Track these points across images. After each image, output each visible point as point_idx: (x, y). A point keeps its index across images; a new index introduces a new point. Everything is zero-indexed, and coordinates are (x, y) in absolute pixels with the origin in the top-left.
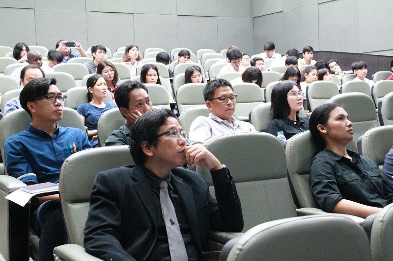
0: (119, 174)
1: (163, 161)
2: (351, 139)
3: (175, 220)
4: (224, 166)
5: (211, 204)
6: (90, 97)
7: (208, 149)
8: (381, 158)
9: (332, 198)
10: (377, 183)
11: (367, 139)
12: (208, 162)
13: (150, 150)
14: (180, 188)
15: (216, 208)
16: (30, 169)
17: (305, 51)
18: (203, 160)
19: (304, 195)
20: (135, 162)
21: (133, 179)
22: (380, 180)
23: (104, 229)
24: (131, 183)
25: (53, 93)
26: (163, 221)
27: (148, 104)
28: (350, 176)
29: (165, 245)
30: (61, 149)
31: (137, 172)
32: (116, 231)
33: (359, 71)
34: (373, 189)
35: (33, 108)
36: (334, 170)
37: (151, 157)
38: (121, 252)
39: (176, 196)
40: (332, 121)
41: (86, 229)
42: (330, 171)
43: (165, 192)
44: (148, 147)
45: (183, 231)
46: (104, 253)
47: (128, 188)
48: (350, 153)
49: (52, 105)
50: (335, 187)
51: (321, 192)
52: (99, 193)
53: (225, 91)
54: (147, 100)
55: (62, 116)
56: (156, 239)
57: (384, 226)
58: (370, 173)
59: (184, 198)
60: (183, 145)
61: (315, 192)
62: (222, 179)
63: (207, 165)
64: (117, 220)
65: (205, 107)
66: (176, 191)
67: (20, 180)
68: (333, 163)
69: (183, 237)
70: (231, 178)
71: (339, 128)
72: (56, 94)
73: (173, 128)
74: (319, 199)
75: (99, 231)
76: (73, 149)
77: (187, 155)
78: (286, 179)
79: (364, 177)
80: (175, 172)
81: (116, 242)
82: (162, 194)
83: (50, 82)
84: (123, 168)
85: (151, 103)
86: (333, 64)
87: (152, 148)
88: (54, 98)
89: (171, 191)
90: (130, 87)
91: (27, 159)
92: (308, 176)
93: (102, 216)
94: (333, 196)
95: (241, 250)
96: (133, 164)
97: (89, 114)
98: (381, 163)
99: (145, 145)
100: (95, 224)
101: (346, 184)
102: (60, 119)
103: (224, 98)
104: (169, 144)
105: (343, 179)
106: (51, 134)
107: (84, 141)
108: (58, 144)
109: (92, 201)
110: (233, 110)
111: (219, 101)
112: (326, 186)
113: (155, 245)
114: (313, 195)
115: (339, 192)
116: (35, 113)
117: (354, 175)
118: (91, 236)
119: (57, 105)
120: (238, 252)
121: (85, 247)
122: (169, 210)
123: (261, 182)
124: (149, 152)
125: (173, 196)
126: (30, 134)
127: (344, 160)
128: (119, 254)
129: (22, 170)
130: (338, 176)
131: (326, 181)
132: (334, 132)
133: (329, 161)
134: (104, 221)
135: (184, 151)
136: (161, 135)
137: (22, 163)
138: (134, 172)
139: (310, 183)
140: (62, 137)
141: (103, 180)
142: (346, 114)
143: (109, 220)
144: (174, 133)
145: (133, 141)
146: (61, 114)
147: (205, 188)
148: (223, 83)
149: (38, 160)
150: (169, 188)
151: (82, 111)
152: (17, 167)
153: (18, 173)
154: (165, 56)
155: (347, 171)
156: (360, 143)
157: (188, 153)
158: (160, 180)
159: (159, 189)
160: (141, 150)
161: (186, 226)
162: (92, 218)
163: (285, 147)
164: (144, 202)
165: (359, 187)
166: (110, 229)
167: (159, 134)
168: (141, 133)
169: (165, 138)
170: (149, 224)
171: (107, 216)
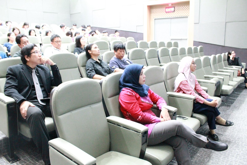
0: (17, 67)
1: (33, 63)
2: (99, 55)
3: (38, 83)
4: (55, 64)
5: (51, 77)
6: (9, 40)
7: (50, 59)
8: (108, 61)
10: (107, 70)
11: (105, 55)
12: (49, 62)
14: (40, 72)
15: (53, 78)
17: (88, 26)
18: (47, 62)
19: (84, 74)
20: (23, 63)
21: (22, 69)
22: (108, 69)
23: (12, 87)
24: (21, 70)
26: (33, 83)
27: (28, 42)
28: (99, 67)
29: (34, 92)
31: (23, 66)
32: (16, 87)
33: (105, 33)
34: (106, 72)
36: (93, 65)
37: (29, 61)
38: (18, 94)
39: (38, 75)
40: (93, 49)
41: (5, 87)
42: (92, 65)
43: (34, 73)
45: (41, 87)
46: (12, 95)
47: (20, 72)
48: (99, 60)
50: (94, 71)
51: (89, 72)
52: (9, 74)
53: (58, 39)
54: (28, 41)
56: (31, 90)
57: (106, 82)
58: (105, 67)
59: (41, 75)
60: (40, 56)
61: (87, 73)
62: (54, 69)
63: (49, 64)
64: (16, 83)
65: (51, 44)
66: (38, 73)
68: (93, 63)
69: (41, 89)
70: (57, 68)
71: (95, 51)
73: (36, 51)
74: (88, 75)
75: (10, 88)
77: (42, 60)
78: (78, 68)
79: (103, 68)
80: (38, 66)
81: (16, 91)
82: (33, 74)
84: (18, 65)
85: (29, 42)
86: (97, 31)
87: (29, 58)
89: (37, 73)
90: (21, 36)
92: (85, 67)
94: (93, 73)
95: (57, 91)
96: (22, 63)
97: (8, 47)
98: (109, 63)
99: (26, 57)
100: (8, 85)
101: (97, 70)
103: (57, 42)
104: (35, 56)
105: (96, 68)
107: (4, 56)
109: (7, 77)
110: (60, 46)
111: (55, 43)
112: (91, 70)
113: (31, 91)
114: (87, 74)
115: (95, 72)
117: (100, 67)
118: (6, 89)
120: (56, 92)
121: (4, 93)
122: (36, 79)
123: (69, 69)
125: (37, 74)
127: (97, 62)
128: (17, 95)
130: (95, 67)
131: (91, 69)
132: (94, 53)
133: (92, 62)
134: (11, 84)
135: (40, 59)
136: (32, 53)
138: (22, 67)
139: (86, 70)
141: (11, 70)
142: (97, 47)
143: (13, 83)
144: (37, 52)
145: (22, 56)
147: (49, 72)
148: (57, 36)
150: (36, 72)
151: (6, 46)
154: (38, 27)
155: (98, 66)
156: (102, 57)
158: (32, 69)
159: (32, 72)
160: (25, 58)
161: (42, 85)
162: (7, 83)
163: (77, 58)
164: (26, 77)
165: (101, 71)
166: (14, 87)
167: (31, 53)
168: (25, 52)
169: (33, 54)
170: (28, 84)
171: (12, 82)
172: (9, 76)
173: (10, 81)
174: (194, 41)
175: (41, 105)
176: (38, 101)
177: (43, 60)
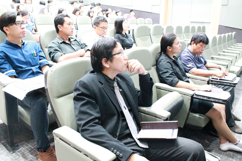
0: (92, 81)
9: (175, 80)
13: (108, 64)
14: (121, 85)
16: (11, 67)
21: (100, 82)
23: (94, 121)
24: (101, 86)
25: (19, 21)
29: (125, 123)
30: (28, 55)
32: (101, 122)
35: (8, 30)
37: (108, 68)
39: (122, 90)
40: (174, 45)
43: (117, 89)
44: (106, 62)
46: (104, 143)
49: (20, 28)
51: (169, 77)
52: (83, 94)
55: (25, 35)
59: (126, 91)
60: (126, 60)
62: (147, 80)
64: (98, 113)
67: (6, 74)
71: (177, 48)
72: (21, 21)
75: (91, 124)
76: (34, 54)
82: (116, 91)
83: (16, 15)
87: (109, 62)
88: (20, 24)
91: (8, 61)
93: (89, 111)
99: (104, 61)
102: (25, 36)
105: (176, 70)
106: (20, 45)
108: (26, 51)
112: (171, 74)
115: (176, 77)
116: (9, 34)
117: (178, 69)
119: (23, 28)
122: (121, 100)
124: (107, 65)
125: (120, 90)
126: (7, 46)
127: (173, 62)
129: (6, 68)
130: (174, 69)
131: (171, 72)
132: (174, 50)
133: (169, 61)
134: (91, 115)
135: (127, 64)
136: (115, 54)
137: (5, 64)
140: (26, 46)
146: (25, 33)
149: (15, 61)
152: (3, 66)
153: (4, 70)
157: (130, 65)
158: (113, 81)
159: (113, 87)
166: (97, 121)
167: (113, 54)
168: (102, 53)
169: (117, 56)
170: (116, 112)
171: (91, 110)
172: (84, 99)
173: (88, 108)
174: (219, 26)
175: (142, 149)
176: (135, 141)
177: (133, 66)
